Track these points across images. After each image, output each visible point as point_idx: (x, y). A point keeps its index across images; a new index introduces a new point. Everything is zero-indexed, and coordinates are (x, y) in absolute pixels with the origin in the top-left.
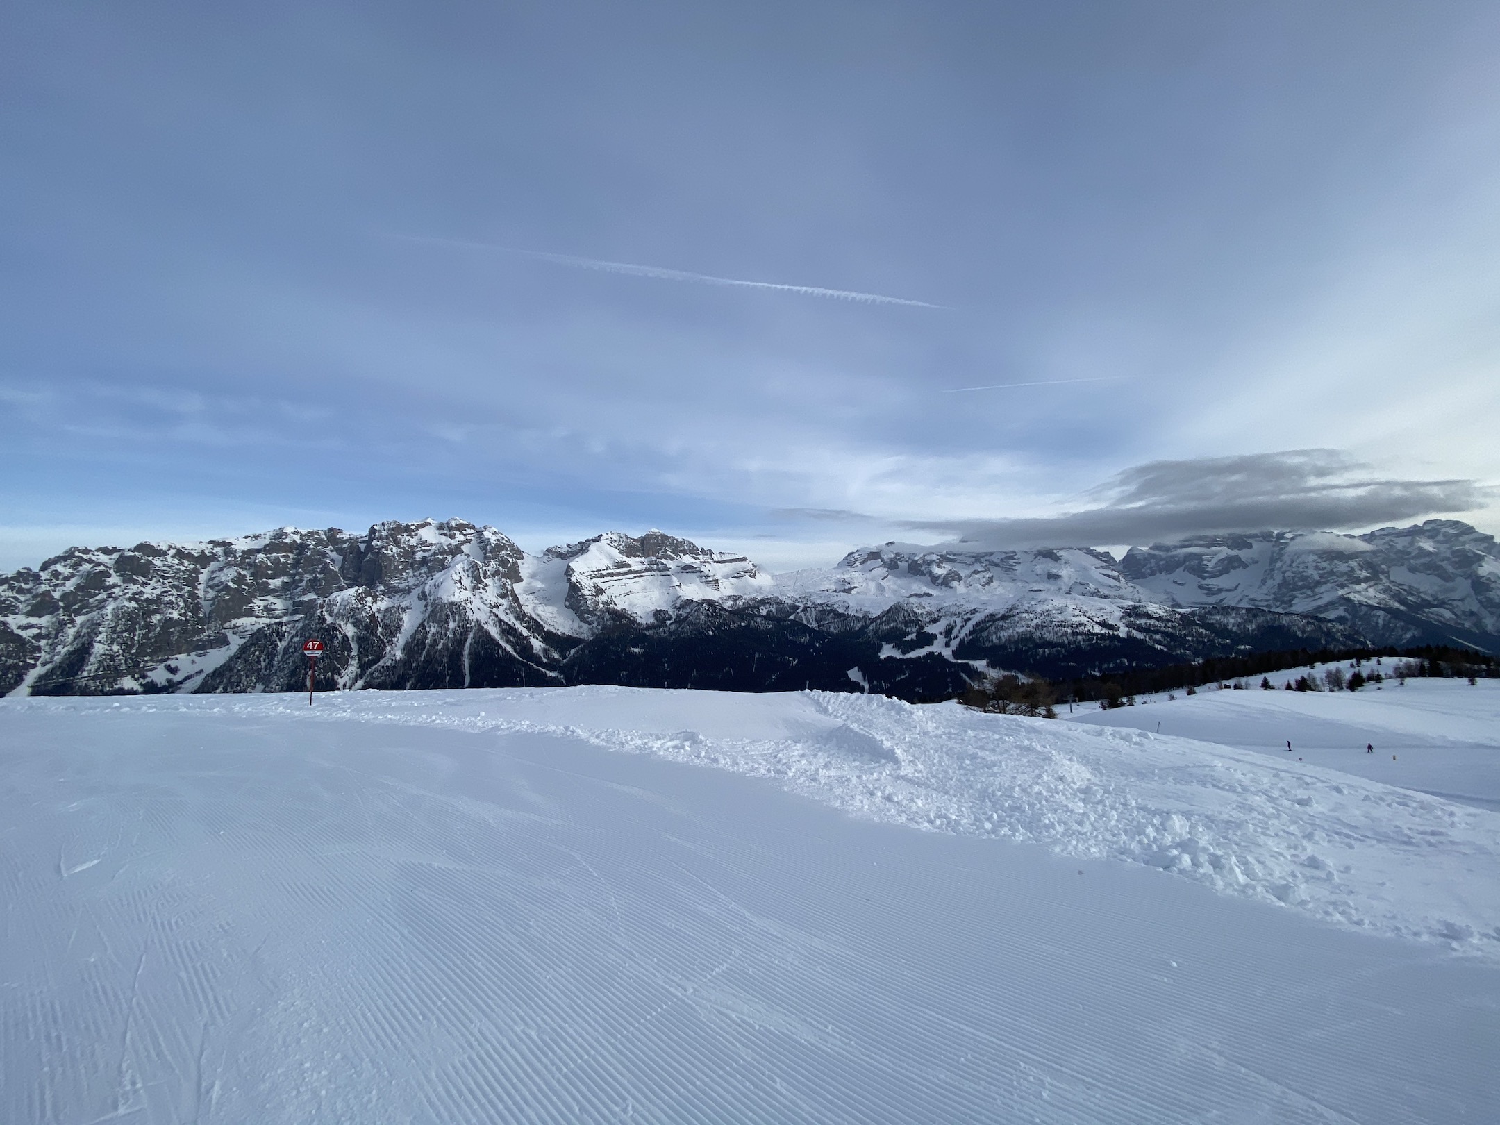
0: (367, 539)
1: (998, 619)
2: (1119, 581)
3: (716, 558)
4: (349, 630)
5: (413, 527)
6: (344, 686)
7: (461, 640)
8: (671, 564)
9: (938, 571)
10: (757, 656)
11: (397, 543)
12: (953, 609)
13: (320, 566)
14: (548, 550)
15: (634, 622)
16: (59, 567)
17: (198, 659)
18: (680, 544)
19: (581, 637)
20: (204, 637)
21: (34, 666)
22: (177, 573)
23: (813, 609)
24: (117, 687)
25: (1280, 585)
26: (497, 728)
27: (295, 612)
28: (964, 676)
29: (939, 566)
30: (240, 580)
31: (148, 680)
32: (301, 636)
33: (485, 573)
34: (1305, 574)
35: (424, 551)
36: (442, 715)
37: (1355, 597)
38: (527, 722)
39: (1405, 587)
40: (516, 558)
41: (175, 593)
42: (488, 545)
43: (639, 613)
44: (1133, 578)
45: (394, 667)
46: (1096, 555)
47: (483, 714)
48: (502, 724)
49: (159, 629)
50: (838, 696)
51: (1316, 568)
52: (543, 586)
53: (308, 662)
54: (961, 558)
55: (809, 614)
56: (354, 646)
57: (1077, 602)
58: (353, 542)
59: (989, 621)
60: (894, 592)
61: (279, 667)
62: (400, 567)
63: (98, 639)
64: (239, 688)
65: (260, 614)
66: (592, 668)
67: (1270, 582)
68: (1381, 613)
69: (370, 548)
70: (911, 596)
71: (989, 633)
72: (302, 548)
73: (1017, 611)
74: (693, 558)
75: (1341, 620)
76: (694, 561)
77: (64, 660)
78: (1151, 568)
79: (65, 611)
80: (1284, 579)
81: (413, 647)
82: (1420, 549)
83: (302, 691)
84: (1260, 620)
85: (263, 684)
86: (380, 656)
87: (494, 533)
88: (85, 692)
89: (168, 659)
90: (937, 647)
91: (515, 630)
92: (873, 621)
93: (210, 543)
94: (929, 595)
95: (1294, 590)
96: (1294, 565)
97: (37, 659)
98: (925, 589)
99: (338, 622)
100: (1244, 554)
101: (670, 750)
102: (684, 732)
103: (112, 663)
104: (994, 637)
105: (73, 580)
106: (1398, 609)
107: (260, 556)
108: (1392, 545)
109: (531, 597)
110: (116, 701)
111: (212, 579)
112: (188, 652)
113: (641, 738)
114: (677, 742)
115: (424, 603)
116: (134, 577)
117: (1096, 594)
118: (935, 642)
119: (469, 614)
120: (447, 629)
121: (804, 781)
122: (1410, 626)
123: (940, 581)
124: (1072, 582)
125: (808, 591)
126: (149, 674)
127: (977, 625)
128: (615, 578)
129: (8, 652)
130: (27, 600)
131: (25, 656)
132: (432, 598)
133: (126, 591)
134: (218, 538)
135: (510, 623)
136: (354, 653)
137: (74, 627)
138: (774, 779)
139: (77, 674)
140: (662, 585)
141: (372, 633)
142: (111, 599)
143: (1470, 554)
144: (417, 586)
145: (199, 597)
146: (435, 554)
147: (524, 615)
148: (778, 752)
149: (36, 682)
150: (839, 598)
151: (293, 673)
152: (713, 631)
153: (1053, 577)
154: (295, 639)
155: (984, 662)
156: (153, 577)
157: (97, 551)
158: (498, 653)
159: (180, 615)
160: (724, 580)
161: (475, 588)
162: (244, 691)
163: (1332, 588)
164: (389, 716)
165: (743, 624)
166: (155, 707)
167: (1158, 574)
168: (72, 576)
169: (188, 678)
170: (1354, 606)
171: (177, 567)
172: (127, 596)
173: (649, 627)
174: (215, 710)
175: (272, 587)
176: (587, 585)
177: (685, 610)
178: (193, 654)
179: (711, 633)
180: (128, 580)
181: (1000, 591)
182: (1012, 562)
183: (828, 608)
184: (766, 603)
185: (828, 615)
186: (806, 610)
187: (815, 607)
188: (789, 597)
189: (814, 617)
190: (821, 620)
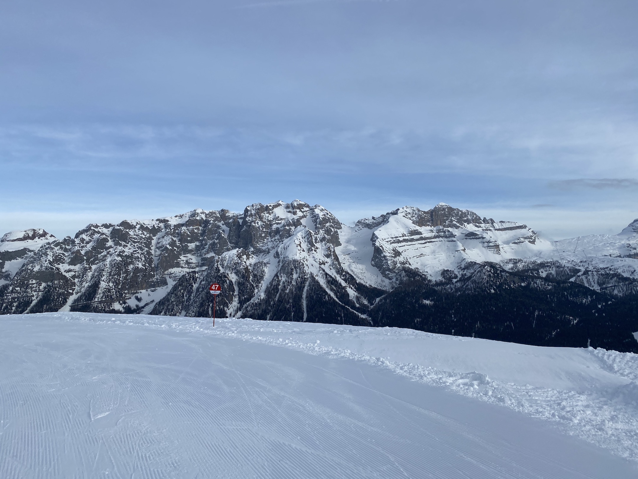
0: (243, 216)
3: (497, 226)
4: (233, 277)
5: (270, 207)
6: (230, 315)
7: (301, 287)
8: (456, 232)
10: (536, 313)
11: (261, 218)
13: (217, 235)
14: (359, 222)
15: (425, 279)
16: (84, 236)
17: (151, 293)
18: (464, 214)
19: (384, 289)
20: (154, 279)
21: (72, 294)
22: (141, 239)
23: (595, 273)
24: (112, 308)
26: (328, 353)
27: (203, 265)
30: (173, 244)
31: (127, 305)
32: (206, 281)
33: (316, 239)
35: (278, 224)
36: (292, 340)
38: (349, 351)
40: (336, 228)
41: (140, 252)
42: (318, 218)
43: (430, 272)
45: (260, 304)
47: (318, 342)
48: (332, 351)
49: (132, 274)
50: (624, 356)
52: (356, 249)
53: (210, 298)
55: (590, 277)
56: (236, 288)
58: (235, 218)
61: (194, 300)
62: (263, 235)
63: (103, 279)
64: (172, 313)
65: (184, 266)
66: (392, 314)
69: (245, 222)
72: (206, 223)
74: (476, 226)
76: (477, 229)
77: (86, 290)
79: (87, 262)
81: (271, 290)
83: (206, 317)
85: (185, 311)
86: (251, 296)
87: (322, 210)
88: (96, 310)
89: (137, 293)
91: (337, 281)
93: (157, 220)
97: (73, 290)
99: (227, 272)
101: (461, 386)
102: (472, 373)
103: (109, 294)
105: (91, 244)
107: (184, 228)
109: (347, 257)
110: (113, 317)
111: (158, 243)
112: (146, 289)
113: (436, 374)
114: (466, 380)
115: (277, 260)
116: (120, 242)
119: (306, 268)
120: (292, 279)
121: (590, 430)
125: (589, 255)
126: (127, 301)
128: (409, 243)
129: (60, 285)
130: (69, 255)
131: (68, 288)
132: (282, 257)
133: (116, 250)
134: (161, 217)
135: (333, 276)
136: (236, 293)
137: (91, 271)
138: (559, 423)
139: (92, 299)
140: (448, 248)
141: (246, 279)
142: (108, 255)
144: (273, 248)
145: (152, 255)
146: (284, 226)
147: (343, 270)
148: (562, 400)
149: (73, 304)
150: (624, 263)
151: (202, 305)
152: (494, 289)
154: (203, 283)
156: (129, 242)
157: (102, 226)
158: (325, 298)
159: (142, 265)
160: (505, 246)
161: (310, 250)
162: (175, 315)
164: (260, 338)
165: (523, 284)
166: (132, 322)
168: (90, 241)
169: (147, 304)
171: (140, 235)
172: (117, 253)
173: (437, 284)
174: (163, 326)
175: (190, 248)
176: (388, 249)
177: (469, 271)
178: (149, 290)
179: (493, 291)
180: (117, 244)
183: (611, 272)
184: (546, 266)
185: (611, 279)
186: (588, 273)
187: (597, 271)
188: (570, 261)
189: (596, 280)
190: (604, 283)
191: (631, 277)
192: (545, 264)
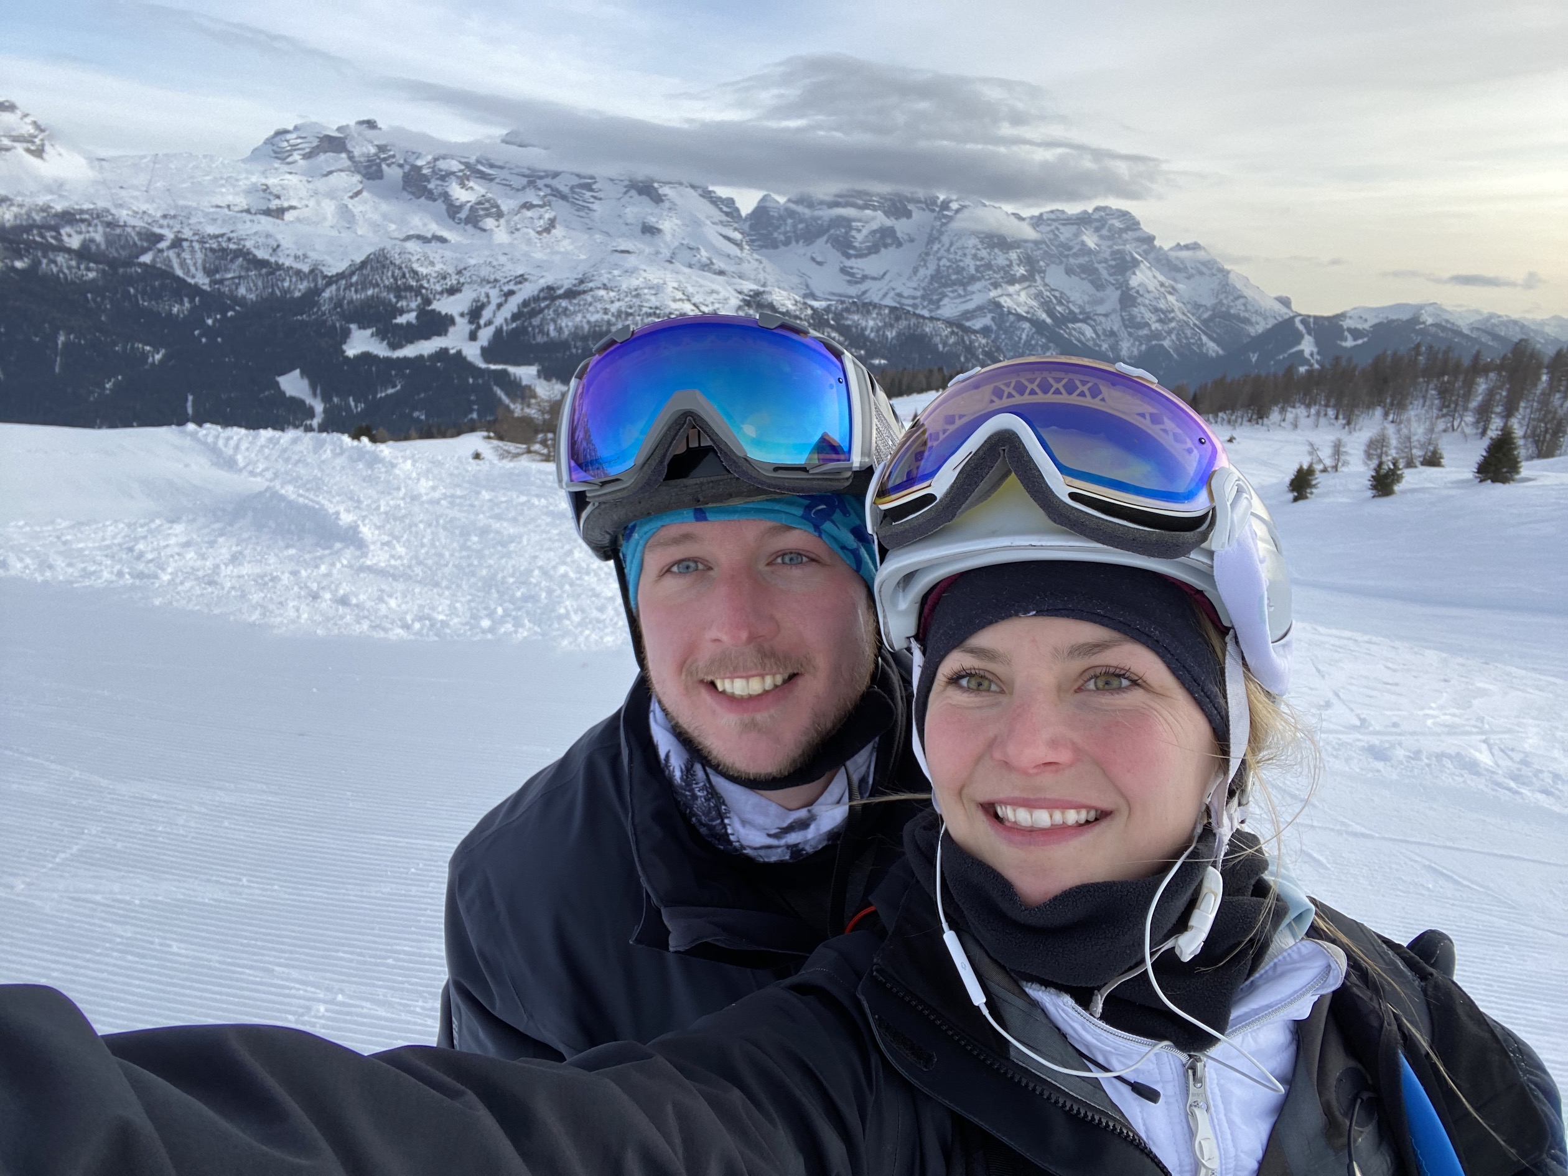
1: (560, 297)
2: (742, 249)
9: (460, 194)
10: (61, 339)
12: (484, 272)
23: (197, 246)
25: (932, 277)
28: (499, 393)
29: (463, 185)
34: (961, 264)
37: (1006, 302)
39: (1057, 294)
44: (761, 247)
46: (715, 201)
51: (975, 257)
54: (504, 174)
55: (186, 255)
57: (681, 278)
59: (545, 299)
60: (376, 227)
67: (922, 272)
68: (1026, 325)
70: (408, 238)
71: (543, 319)
73: (591, 285)
75: (985, 331)
78: (785, 233)
80: (938, 270)
82: (1083, 243)
84: (903, 324)
90: (455, 340)
92: (331, 280)
94: (443, 240)
95: (945, 285)
96: (952, 250)
98: (434, 228)
100: (902, 226)
104: (552, 327)
106: (1044, 321)
108: (1056, 236)
117: (707, 267)
118: (451, 330)
122: (1051, 345)
123: (463, 215)
124: (676, 244)
125: (181, 203)
127: (525, 303)
143: (1128, 258)
150: (256, 228)
153: (649, 230)
155: (533, 370)
163: (985, 287)
167: (794, 243)
170: (1002, 314)
181: (566, 245)
182: (588, 194)
183: (232, 246)
184: (77, 221)
185: (232, 261)
186: (181, 246)
187: (202, 242)
188: (137, 213)
189: (200, 262)
190: (217, 271)
191: (273, 260)
192: (74, 215)
